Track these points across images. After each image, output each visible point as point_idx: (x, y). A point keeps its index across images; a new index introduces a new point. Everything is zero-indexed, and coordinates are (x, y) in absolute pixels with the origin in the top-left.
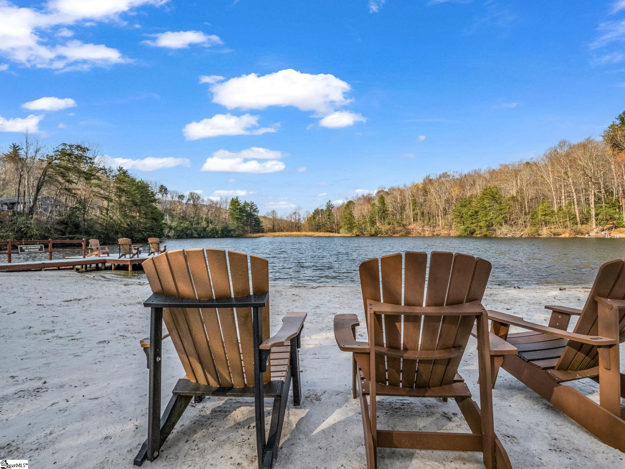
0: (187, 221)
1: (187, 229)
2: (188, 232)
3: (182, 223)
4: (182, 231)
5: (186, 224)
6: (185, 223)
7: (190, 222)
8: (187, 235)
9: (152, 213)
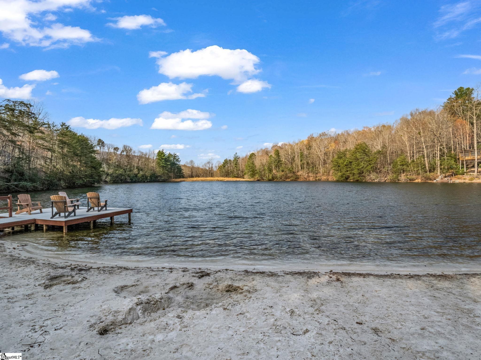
0: (121, 169)
1: (121, 175)
2: (122, 178)
3: (117, 170)
4: (117, 177)
5: (121, 171)
6: (119, 171)
7: (124, 169)
8: (121, 180)
9: (91, 162)
